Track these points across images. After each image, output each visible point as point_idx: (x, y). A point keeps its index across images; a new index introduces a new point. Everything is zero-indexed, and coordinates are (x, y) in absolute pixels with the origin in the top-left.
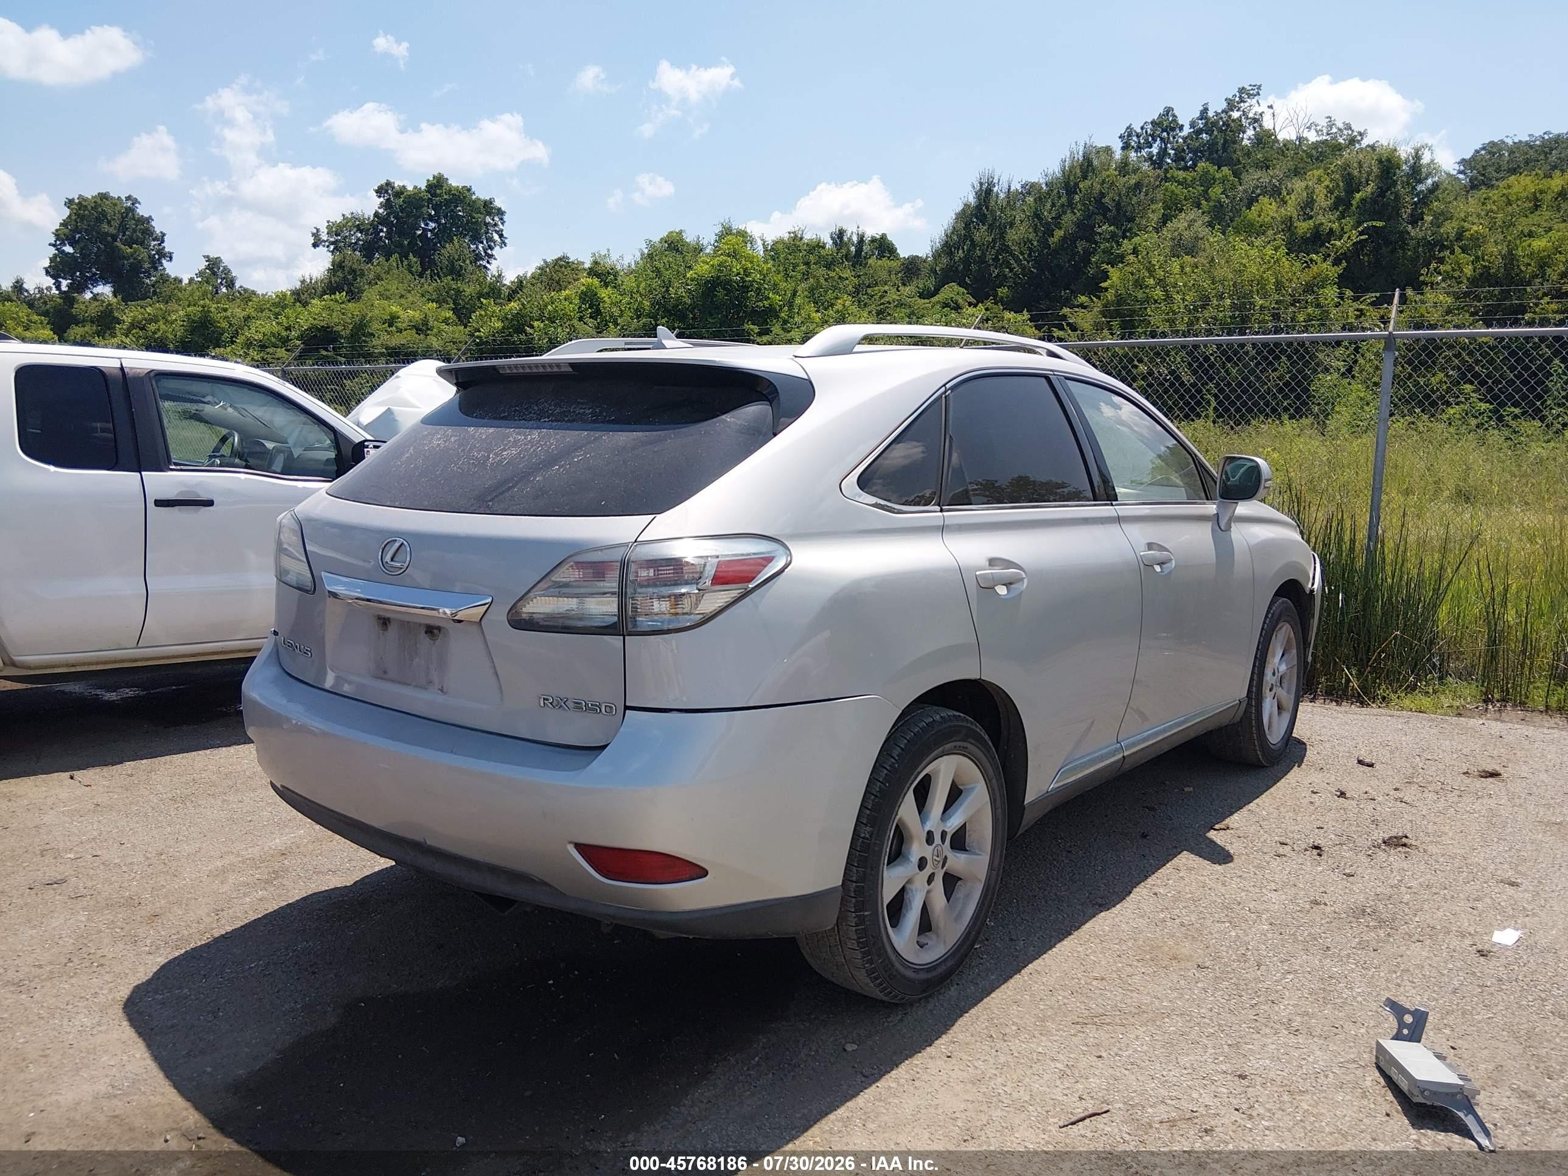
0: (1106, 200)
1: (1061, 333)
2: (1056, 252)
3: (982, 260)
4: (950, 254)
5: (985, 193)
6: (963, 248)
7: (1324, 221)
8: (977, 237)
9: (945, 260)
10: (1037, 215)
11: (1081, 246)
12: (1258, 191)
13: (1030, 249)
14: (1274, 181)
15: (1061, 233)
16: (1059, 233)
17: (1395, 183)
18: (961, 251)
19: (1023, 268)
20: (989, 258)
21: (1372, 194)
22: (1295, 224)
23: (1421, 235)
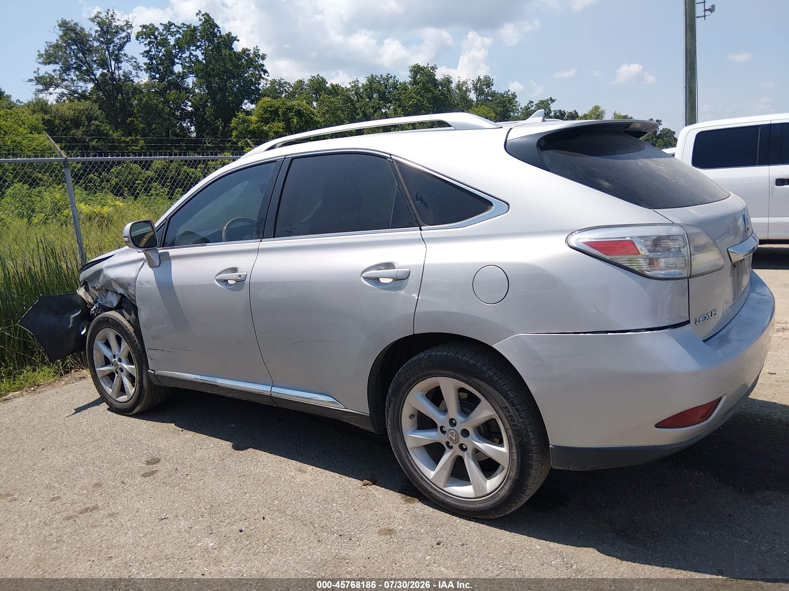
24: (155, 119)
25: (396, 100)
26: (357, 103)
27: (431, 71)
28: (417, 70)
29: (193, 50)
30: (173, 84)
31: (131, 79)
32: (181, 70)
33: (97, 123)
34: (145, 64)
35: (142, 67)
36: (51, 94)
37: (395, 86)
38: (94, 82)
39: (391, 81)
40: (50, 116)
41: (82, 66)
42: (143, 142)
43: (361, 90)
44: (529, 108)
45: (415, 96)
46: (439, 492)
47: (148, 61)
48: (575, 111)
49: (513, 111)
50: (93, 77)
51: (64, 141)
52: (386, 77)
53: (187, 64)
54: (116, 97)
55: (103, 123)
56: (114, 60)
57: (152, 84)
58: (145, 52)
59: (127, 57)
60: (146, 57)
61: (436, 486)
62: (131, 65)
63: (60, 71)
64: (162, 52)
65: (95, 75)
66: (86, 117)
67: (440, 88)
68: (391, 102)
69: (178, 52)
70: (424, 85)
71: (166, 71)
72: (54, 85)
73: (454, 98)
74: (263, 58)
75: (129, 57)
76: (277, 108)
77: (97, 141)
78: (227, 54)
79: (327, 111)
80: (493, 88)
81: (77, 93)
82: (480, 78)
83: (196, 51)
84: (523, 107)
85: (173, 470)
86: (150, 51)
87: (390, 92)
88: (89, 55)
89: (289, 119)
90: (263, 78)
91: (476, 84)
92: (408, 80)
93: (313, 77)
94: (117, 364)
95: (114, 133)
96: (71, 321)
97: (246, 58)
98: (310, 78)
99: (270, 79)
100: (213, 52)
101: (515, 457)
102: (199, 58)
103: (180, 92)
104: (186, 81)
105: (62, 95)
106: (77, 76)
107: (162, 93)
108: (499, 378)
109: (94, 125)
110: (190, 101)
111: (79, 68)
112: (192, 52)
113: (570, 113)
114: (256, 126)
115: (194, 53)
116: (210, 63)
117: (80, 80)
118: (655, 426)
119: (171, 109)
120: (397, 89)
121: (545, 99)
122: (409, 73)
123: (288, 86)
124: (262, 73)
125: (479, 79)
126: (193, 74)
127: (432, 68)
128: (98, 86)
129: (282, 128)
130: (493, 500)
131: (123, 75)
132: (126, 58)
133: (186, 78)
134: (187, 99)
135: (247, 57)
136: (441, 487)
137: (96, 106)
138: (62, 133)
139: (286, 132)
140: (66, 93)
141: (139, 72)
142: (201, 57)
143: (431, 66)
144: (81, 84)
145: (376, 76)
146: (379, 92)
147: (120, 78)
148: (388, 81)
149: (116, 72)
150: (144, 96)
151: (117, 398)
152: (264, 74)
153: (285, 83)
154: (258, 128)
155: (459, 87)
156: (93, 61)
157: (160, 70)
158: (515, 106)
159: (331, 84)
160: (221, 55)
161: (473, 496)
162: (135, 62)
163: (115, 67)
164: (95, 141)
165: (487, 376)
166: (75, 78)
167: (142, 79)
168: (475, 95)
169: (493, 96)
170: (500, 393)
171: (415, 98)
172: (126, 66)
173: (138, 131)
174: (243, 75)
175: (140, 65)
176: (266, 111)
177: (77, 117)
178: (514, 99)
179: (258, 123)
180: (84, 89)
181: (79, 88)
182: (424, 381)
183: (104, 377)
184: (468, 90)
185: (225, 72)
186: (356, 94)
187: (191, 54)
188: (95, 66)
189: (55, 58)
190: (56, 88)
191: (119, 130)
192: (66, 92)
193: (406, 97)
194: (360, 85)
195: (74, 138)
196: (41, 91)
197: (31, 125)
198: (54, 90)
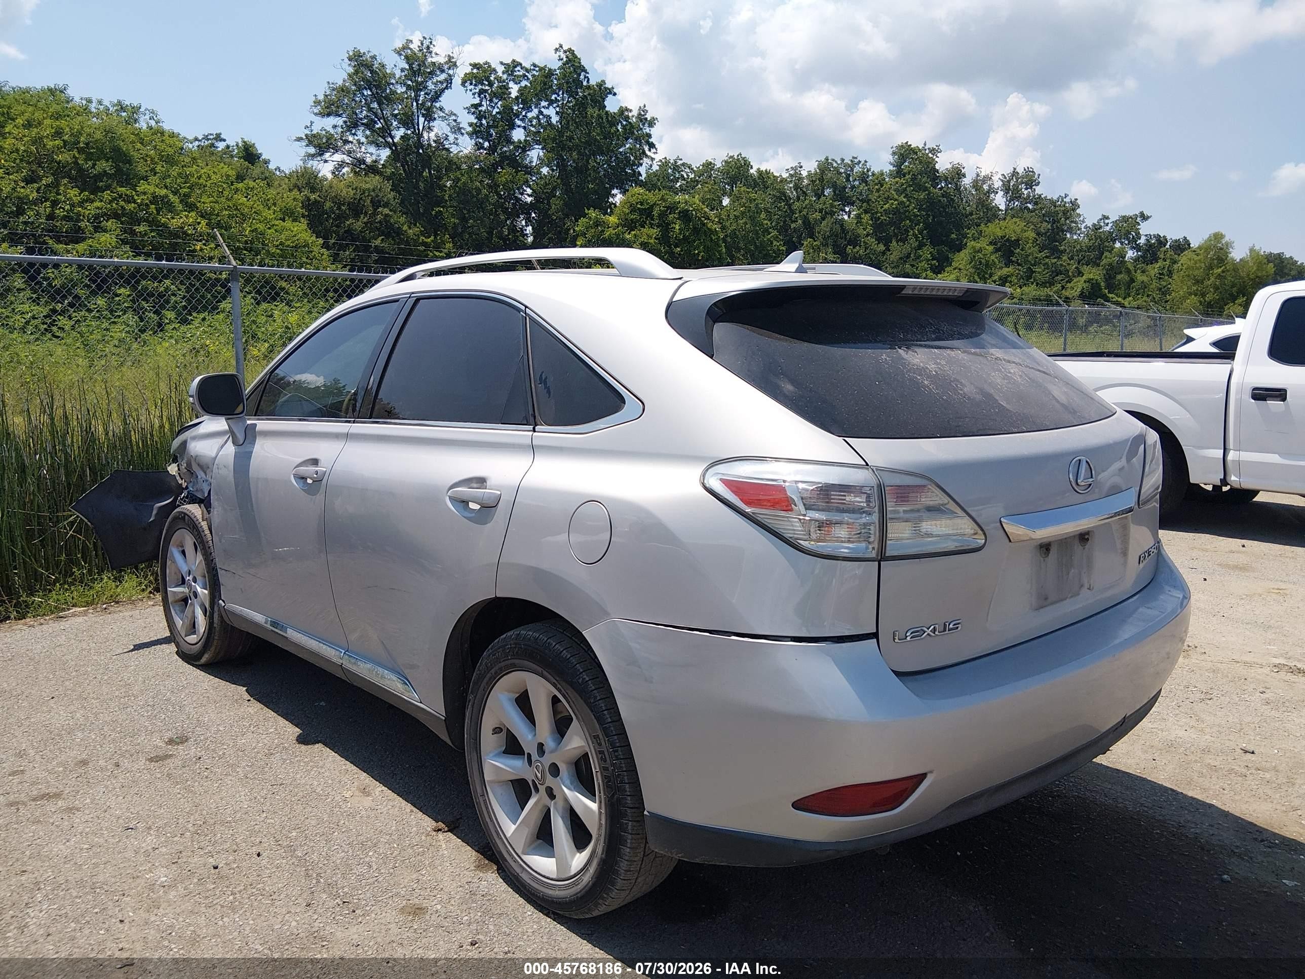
24: (473, 212)
25: (863, 201)
26: (796, 203)
27: (930, 155)
28: (905, 153)
29: (544, 107)
30: (507, 158)
31: (446, 146)
32: (523, 138)
33: (386, 211)
34: (471, 125)
35: (464, 129)
36: (326, 161)
37: (863, 178)
38: (391, 148)
39: (857, 169)
40: (319, 196)
41: (375, 122)
42: (451, 245)
43: (806, 182)
44: (1101, 227)
45: (896, 197)
46: (516, 861)
47: (475, 121)
48: (1185, 238)
49: (1070, 230)
50: (390, 140)
51: (334, 235)
52: (850, 162)
53: (533, 129)
54: (421, 173)
55: (395, 212)
56: (423, 115)
57: (476, 157)
58: (472, 105)
59: (443, 112)
60: (473, 114)
61: (513, 849)
62: (449, 125)
63: (342, 128)
64: (498, 107)
65: (392, 138)
66: (371, 201)
67: (943, 185)
68: (852, 204)
69: (522, 109)
70: (914, 178)
71: (500, 137)
72: (332, 148)
73: (967, 202)
74: (651, 123)
75: (446, 112)
76: (652, 206)
77: (383, 239)
78: (595, 115)
79: (743, 213)
80: (1039, 190)
81: (364, 164)
82: (1018, 170)
83: (548, 108)
84: (1090, 225)
85: (194, 759)
86: (480, 105)
87: (853, 187)
88: (388, 105)
89: (668, 224)
90: (647, 156)
91: (1009, 181)
92: (888, 168)
93: (732, 157)
94: (191, 585)
95: (410, 228)
96: (154, 512)
97: (624, 123)
98: (726, 159)
99: (658, 157)
100: (574, 111)
101: (603, 822)
102: (552, 120)
103: (516, 172)
104: (528, 155)
105: (342, 164)
106: (367, 137)
107: (490, 171)
108: (597, 686)
109: (382, 215)
110: (529, 186)
111: (370, 125)
112: (542, 110)
113: (1176, 241)
114: (614, 232)
115: (545, 112)
116: (568, 128)
117: (371, 143)
118: (793, 805)
119: (500, 196)
120: (866, 182)
121: (1131, 214)
122: (891, 157)
123: (688, 170)
124: (646, 148)
125: (1015, 173)
126: (540, 145)
127: (932, 151)
128: (396, 156)
129: (655, 238)
130: (575, 888)
131: (434, 141)
132: (442, 114)
133: (529, 150)
134: (526, 183)
135: (626, 121)
136: (520, 854)
137: (388, 186)
138: (332, 223)
139: (661, 244)
140: (348, 161)
141: (459, 136)
142: (555, 119)
143: (931, 147)
144: (372, 149)
145: (833, 160)
146: (834, 186)
147: (429, 145)
148: (852, 170)
149: (425, 135)
150: (463, 175)
151: (186, 636)
152: (650, 150)
153: (683, 164)
154: (618, 235)
155: (977, 184)
156: (393, 115)
157: (491, 135)
158: (1076, 222)
159: (759, 169)
160: (586, 117)
161: (554, 876)
162: (455, 121)
163: (424, 127)
164: (380, 238)
165: (580, 681)
166: (363, 140)
167: (462, 149)
168: (1005, 200)
169: (1036, 203)
170: (592, 711)
171: (896, 200)
172: (440, 128)
173: (446, 229)
174: (617, 150)
175: (461, 126)
176: (633, 209)
177: (359, 200)
178: (1074, 210)
179: (618, 227)
180: (374, 157)
181: (368, 155)
182: (509, 675)
183: (176, 602)
184: (992, 191)
185: (588, 143)
186: (796, 187)
187: (541, 113)
188: (395, 123)
189: (338, 107)
190: (334, 153)
191: (418, 224)
192: (348, 159)
193: (879, 197)
194: (804, 173)
195: (349, 231)
196: (313, 156)
197: (285, 207)
198: (331, 156)
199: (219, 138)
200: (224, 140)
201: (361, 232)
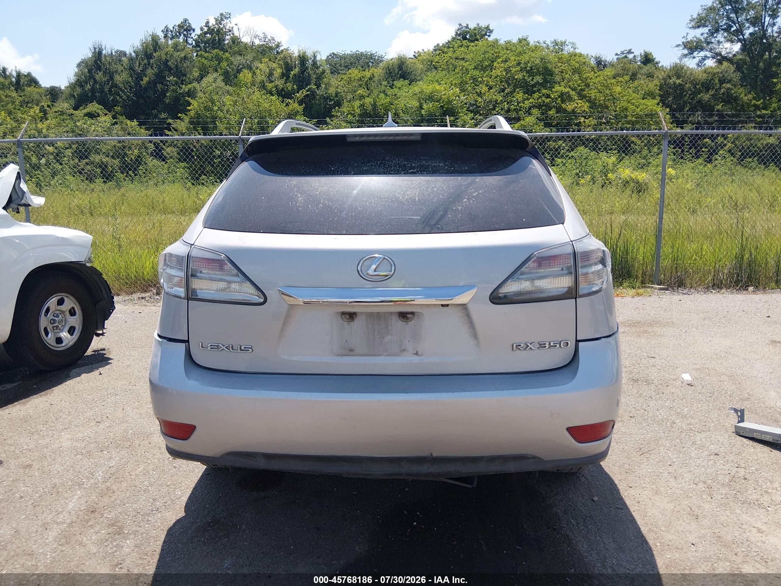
0: (169, 63)
1: (170, 133)
2: (146, 89)
3: (102, 91)
4: (81, 86)
5: (98, 54)
6: (90, 83)
7: (279, 84)
8: (97, 77)
9: (79, 90)
10: (131, 69)
11: (159, 86)
12: (241, 66)
13: (130, 87)
14: (248, 62)
15: (147, 79)
16: (146, 79)
17: (307, 68)
18: (88, 85)
19: (128, 96)
20: (106, 90)
21: (299, 72)
22: (266, 85)
23: (321, 94)
33: (729, 85)
36: (694, 57)
38: (741, 43)
40: (682, 81)
41: (732, 27)
50: (741, 37)
51: (689, 106)
55: (736, 85)
56: (769, 15)
63: (707, 34)
65: (743, 35)
66: (719, 80)
72: (699, 49)
77: (723, 105)
81: (720, 55)
88: (742, 13)
95: (745, 96)
105: (704, 58)
106: (725, 38)
109: (725, 89)
111: (727, 29)
117: (727, 41)
128: (744, 47)
131: (776, 33)
137: (733, 68)
138: (689, 98)
140: (709, 55)
147: (772, 36)
149: (770, 29)
156: (745, 19)
163: (769, 23)
164: (721, 104)
166: (722, 40)
177: (710, 81)
180: (728, 50)
181: (724, 49)
188: (746, 25)
189: (706, 21)
190: (700, 52)
191: (752, 93)
195: (700, 102)
196: (685, 56)
197: (648, 90)
198: (698, 53)
199: (630, 52)
200: (633, 53)
201: (708, 101)
